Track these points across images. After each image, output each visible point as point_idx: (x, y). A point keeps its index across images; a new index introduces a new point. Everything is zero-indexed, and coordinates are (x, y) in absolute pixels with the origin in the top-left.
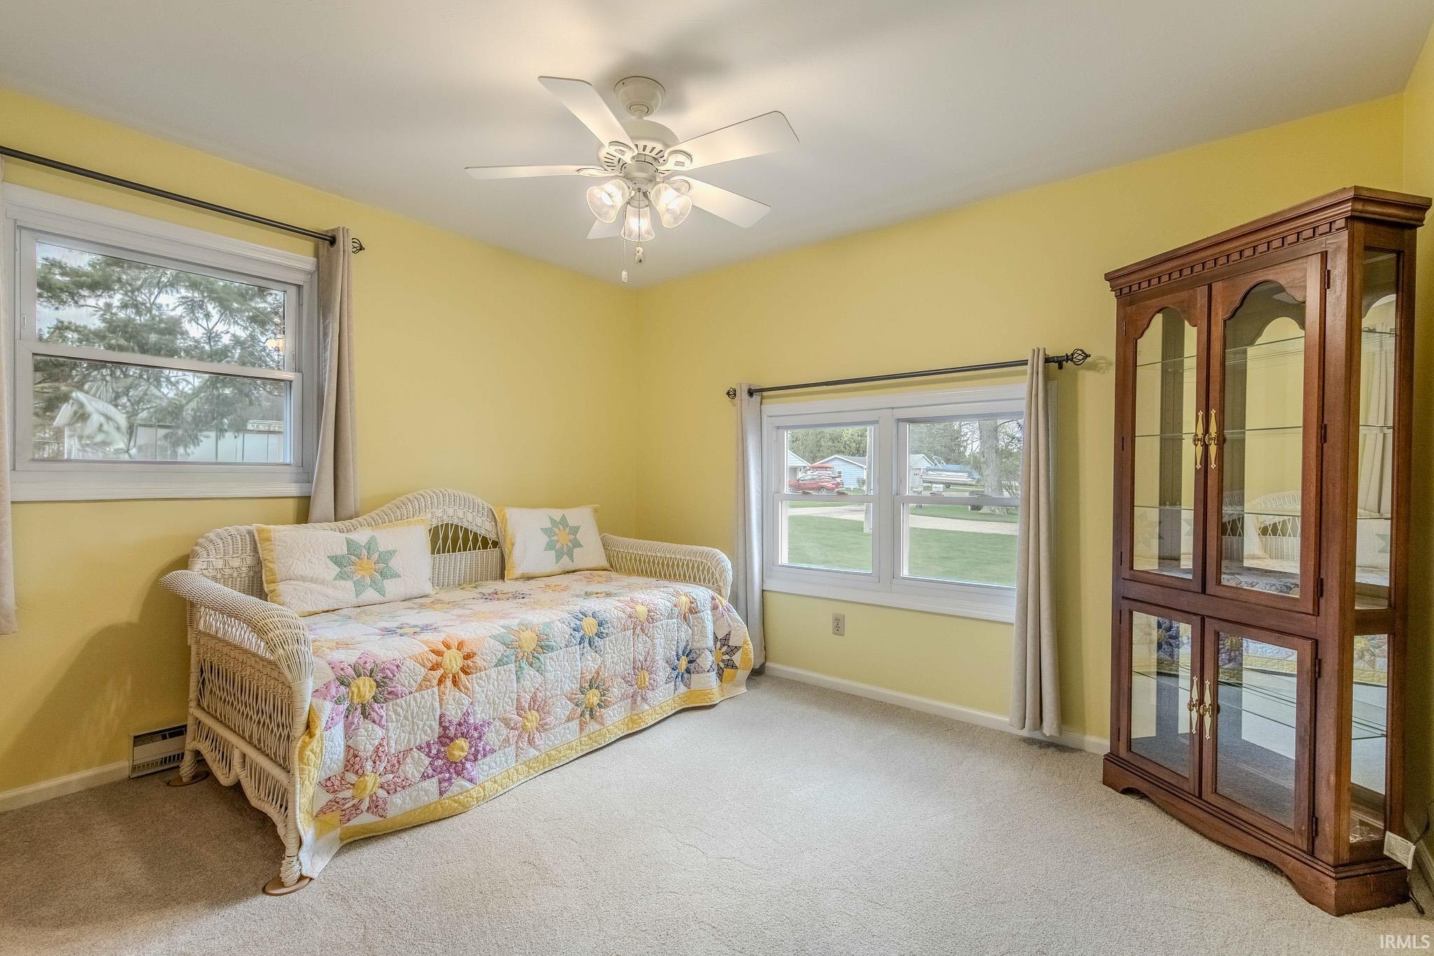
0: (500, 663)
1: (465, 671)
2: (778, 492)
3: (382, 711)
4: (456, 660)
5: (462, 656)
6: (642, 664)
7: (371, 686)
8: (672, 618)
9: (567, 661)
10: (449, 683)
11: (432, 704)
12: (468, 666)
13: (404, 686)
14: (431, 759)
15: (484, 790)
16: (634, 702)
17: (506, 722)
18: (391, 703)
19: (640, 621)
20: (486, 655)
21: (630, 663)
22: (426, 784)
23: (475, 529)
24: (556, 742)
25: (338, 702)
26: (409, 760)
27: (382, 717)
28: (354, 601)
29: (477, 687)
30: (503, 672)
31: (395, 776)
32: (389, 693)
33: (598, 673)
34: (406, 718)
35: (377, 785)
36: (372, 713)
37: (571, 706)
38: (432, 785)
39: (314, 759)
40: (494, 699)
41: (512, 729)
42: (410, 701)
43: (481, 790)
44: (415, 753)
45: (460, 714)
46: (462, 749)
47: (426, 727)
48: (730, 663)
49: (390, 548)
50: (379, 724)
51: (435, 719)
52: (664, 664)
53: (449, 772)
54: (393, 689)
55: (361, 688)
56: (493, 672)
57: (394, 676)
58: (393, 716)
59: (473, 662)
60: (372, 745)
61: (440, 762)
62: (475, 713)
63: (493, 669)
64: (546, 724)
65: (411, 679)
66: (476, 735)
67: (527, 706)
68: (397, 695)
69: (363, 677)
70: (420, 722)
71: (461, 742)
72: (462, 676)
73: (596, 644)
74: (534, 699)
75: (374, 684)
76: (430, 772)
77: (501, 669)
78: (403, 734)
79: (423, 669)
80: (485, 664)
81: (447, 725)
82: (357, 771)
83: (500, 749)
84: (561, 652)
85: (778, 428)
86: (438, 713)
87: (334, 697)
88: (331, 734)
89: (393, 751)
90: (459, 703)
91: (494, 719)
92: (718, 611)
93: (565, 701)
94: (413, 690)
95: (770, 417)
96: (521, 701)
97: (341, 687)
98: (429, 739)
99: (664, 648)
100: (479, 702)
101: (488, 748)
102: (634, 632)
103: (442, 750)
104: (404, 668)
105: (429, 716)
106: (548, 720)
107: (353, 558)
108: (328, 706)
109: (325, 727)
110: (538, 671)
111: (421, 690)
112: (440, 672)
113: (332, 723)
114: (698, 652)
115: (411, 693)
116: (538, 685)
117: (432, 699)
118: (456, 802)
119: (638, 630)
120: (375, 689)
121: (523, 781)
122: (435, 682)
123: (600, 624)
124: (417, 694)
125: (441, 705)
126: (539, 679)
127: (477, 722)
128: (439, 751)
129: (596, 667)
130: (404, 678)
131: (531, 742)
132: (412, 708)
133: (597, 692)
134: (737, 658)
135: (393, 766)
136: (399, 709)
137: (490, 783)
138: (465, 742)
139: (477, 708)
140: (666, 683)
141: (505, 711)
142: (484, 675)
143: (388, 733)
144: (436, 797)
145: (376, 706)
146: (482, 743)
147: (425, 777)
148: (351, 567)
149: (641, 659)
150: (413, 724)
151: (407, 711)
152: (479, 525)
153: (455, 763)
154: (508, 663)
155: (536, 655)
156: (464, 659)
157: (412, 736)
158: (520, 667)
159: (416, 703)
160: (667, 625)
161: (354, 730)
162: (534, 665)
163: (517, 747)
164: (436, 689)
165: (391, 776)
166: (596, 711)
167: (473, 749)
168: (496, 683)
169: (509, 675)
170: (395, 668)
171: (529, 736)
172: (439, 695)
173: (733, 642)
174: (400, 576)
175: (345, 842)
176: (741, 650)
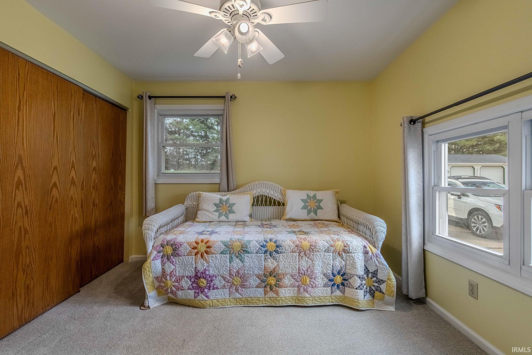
0: (222, 253)
1: (207, 252)
2: (437, 185)
3: (174, 259)
4: (203, 247)
5: (206, 246)
6: (304, 272)
7: (171, 249)
8: (328, 252)
9: (257, 260)
10: (199, 256)
11: (192, 262)
12: (208, 251)
13: (182, 252)
14: (192, 283)
15: (212, 303)
16: (299, 290)
17: (224, 279)
18: (177, 257)
19: (304, 250)
20: (216, 248)
21: (296, 269)
22: (190, 291)
23: (274, 198)
24: (251, 295)
25: (159, 252)
26: (183, 280)
27: (173, 261)
28: (218, 220)
29: (211, 260)
30: (223, 257)
31: (178, 284)
32: (177, 254)
33: (275, 270)
34: (182, 264)
35: (172, 285)
36: (170, 259)
37: (259, 281)
38: (192, 292)
39: (148, 269)
40: (218, 267)
41: (227, 282)
42: (184, 259)
43: (211, 302)
44: (186, 278)
45: (202, 269)
46: (203, 283)
47: (189, 270)
48: (378, 288)
49: (234, 202)
50: (172, 264)
51: (193, 268)
52: (322, 276)
53: (198, 290)
54: (178, 253)
55: (167, 249)
56: (218, 256)
57: (179, 248)
58: (178, 262)
59: (210, 250)
60: (170, 270)
61: (195, 285)
62: (209, 271)
63: (218, 255)
64: (244, 285)
65: (185, 251)
66: (209, 279)
67: (234, 274)
68: (179, 255)
69: (168, 246)
70: (187, 268)
71: (203, 280)
72: (205, 254)
73: (274, 255)
74: (238, 272)
75: (172, 249)
76: (191, 287)
77: (222, 256)
78: (181, 270)
79: (189, 248)
80: (215, 252)
81: (197, 272)
82: (165, 278)
83: (221, 288)
84: (254, 255)
85: (438, 142)
86: (194, 266)
87: (157, 250)
88: (154, 262)
89: (177, 275)
90: (203, 265)
91: (218, 275)
92: (368, 255)
93: (255, 277)
94: (185, 255)
95: (431, 135)
96: (231, 272)
97: (161, 247)
98: (191, 275)
99: (322, 267)
100: (211, 266)
101: (215, 286)
102: (299, 254)
103: (196, 280)
104: (183, 246)
105: (190, 266)
106: (246, 284)
107: (221, 205)
108: (155, 253)
109: (152, 260)
110: (240, 260)
111: (188, 256)
112: (196, 251)
113: (155, 259)
114: (349, 275)
115: (184, 256)
116: (240, 267)
117: (192, 260)
118: (200, 302)
119: (302, 254)
120: (172, 251)
121: (233, 306)
122: (194, 254)
123: (277, 246)
124: (186, 257)
125: (195, 263)
126: (241, 264)
127: (210, 274)
128: (195, 281)
129: (274, 267)
130: (182, 249)
131: (237, 290)
132: (184, 261)
133: (274, 278)
134: (383, 287)
135: (177, 280)
136: (180, 260)
137: (216, 301)
138: (205, 281)
139: (210, 269)
140: (324, 287)
141: (223, 273)
142: (214, 256)
143: (176, 268)
144: (193, 298)
145: (172, 257)
146: (213, 283)
147: (189, 289)
148: (220, 208)
149: (304, 269)
150: (185, 268)
151: (183, 262)
152: (276, 196)
153: (201, 288)
154: (225, 254)
155: (240, 253)
156: (207, 248)
157: (184, 272)
158: (231, 257)
159: (186, 260)
160: (324, 255)
161: (164, 263)
162: (238, 258)
163: (230, 291)
164: (194, 257)
165: (177, 284)
166: (273, 288)
167: (208, 285)
168: (219, 261)
169: (226, 259)
170: (180, 245)
171: (236, 287)
172: (195, 259)
173: (380, 276)
174: (235, 213)
175: (170, 301)
176: (385, 283)
